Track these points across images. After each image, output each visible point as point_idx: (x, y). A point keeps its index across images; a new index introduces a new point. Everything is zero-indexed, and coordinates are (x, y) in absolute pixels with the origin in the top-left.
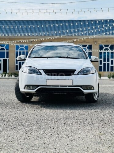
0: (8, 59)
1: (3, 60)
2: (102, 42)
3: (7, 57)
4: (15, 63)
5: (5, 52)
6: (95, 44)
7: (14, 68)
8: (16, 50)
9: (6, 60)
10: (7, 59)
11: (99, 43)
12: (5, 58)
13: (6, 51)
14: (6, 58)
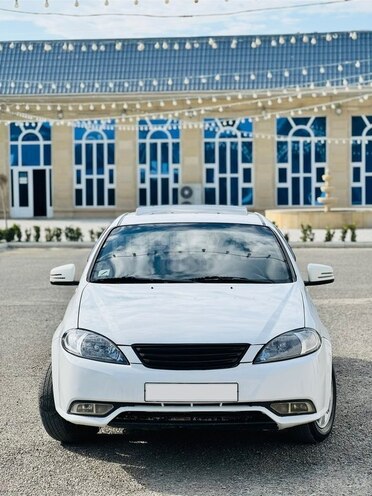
0: (50, 170)
1: (35, 172)
2: (361, 107)
3: (48, 161)
4: (72, 181)
5: (38, 146)
6: (339, 115)
7: (71, 198)
8: (76, 138)
9: (44, 171)
10: (47, 168)
11: (349, 109)
12: (38, 164)
13: (42, 143)
14: (42, 167)
